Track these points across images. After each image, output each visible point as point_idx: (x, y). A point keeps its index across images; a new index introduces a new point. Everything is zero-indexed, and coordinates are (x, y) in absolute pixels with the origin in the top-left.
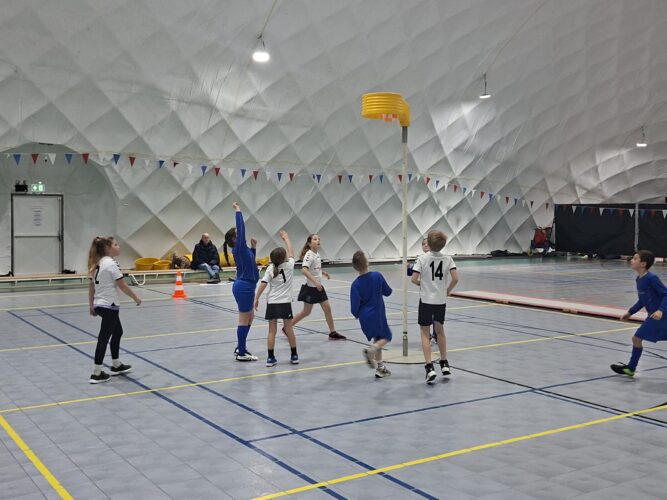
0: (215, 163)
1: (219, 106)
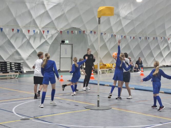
0: (115, 33)
1: (121, 15)
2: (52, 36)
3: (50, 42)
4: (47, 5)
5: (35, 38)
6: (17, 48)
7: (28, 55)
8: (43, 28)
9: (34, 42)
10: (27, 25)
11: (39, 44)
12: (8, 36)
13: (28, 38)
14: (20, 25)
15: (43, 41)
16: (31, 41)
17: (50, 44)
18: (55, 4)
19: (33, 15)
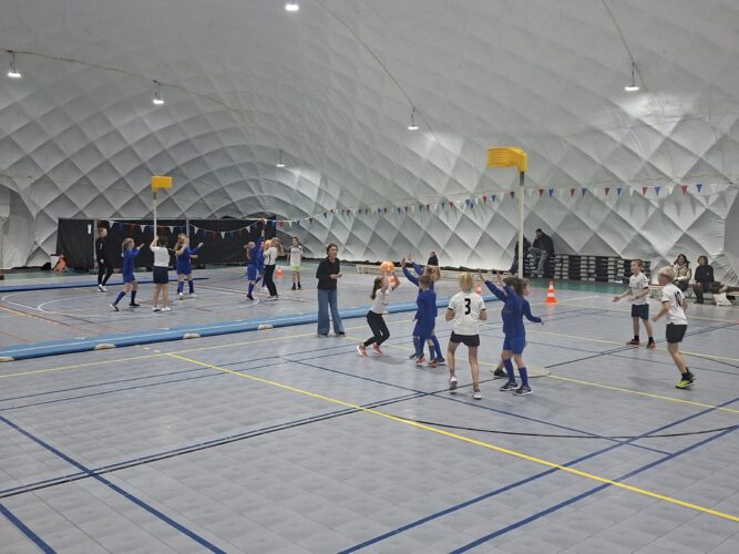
2: (722, 197)
3: (723, 213)
4: (659, 124)
5: (678, 206)
6: (638, 229)
7: (671, 245)
8: (685, 178)
9: (679, 213)
10: (637, 175)
11: (693, 219)
12: (607, 203)
13: (656, 205)
14: (622, 178)
15: (700, 211)
16: (670, 212)
17: (724, 218)
18: (678, 119)
19: (639, 154)
